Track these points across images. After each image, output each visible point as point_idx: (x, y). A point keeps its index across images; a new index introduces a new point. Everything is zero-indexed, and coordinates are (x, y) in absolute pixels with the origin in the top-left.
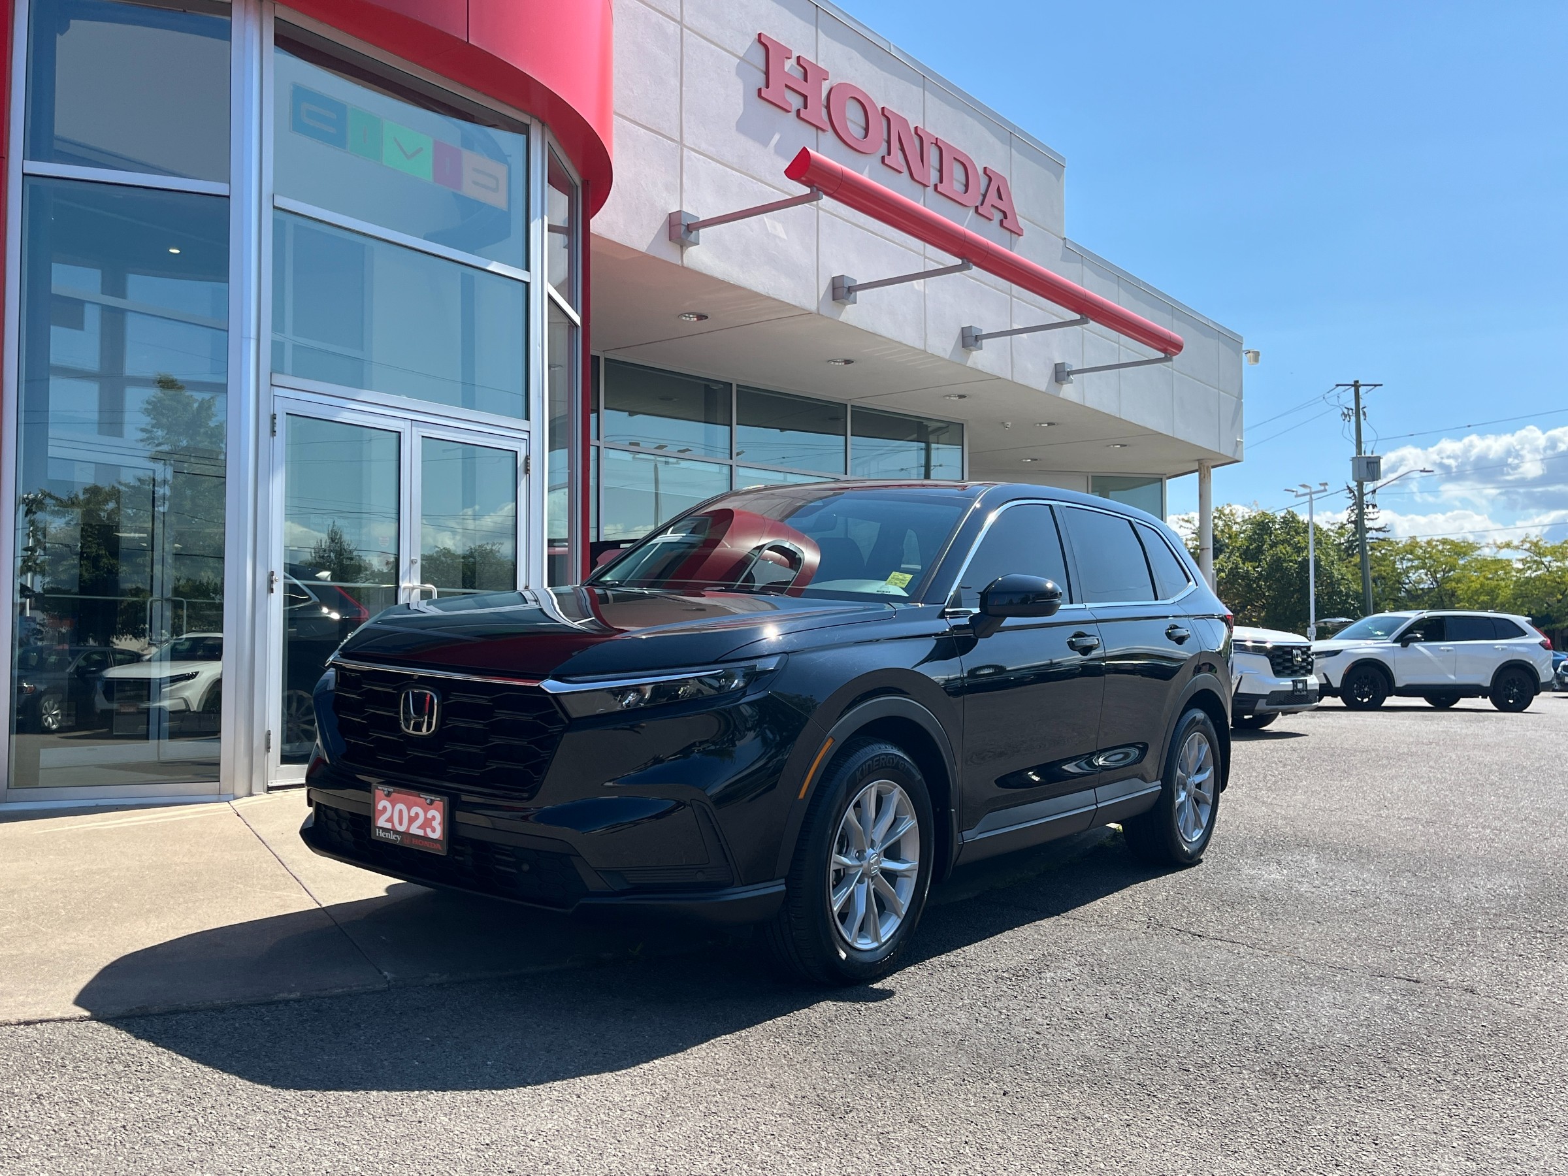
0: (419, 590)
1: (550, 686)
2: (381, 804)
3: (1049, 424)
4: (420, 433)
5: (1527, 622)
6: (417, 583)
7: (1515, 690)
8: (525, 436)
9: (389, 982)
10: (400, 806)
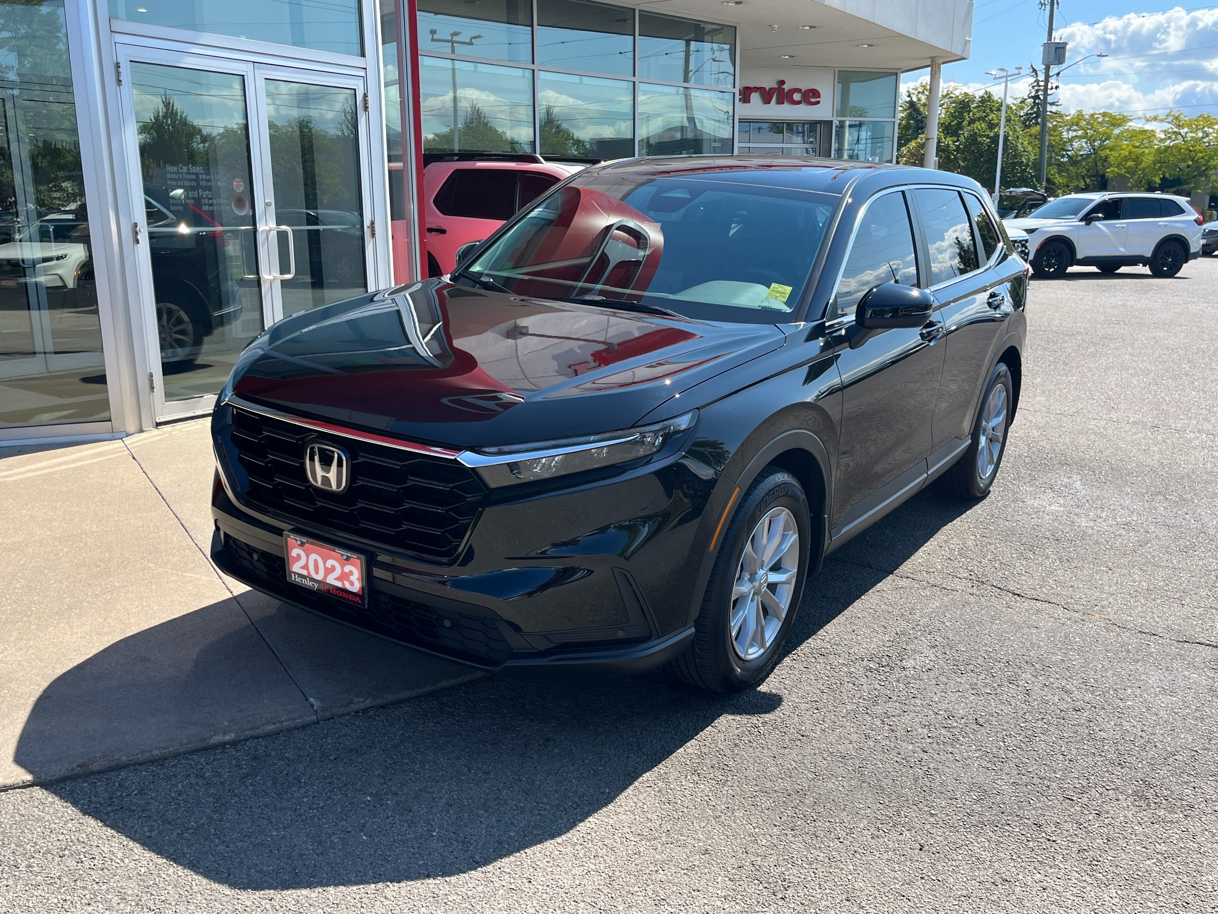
0: (275, 232)
1: (467, 459)
2: (295, 552)
3: (810, 27)
4: (262, 76)
5: (1187, 202)
6: (272, 224)
7: (1170, 260)
8: (362, 73)
9: (316, 711)
10: (313, 556)
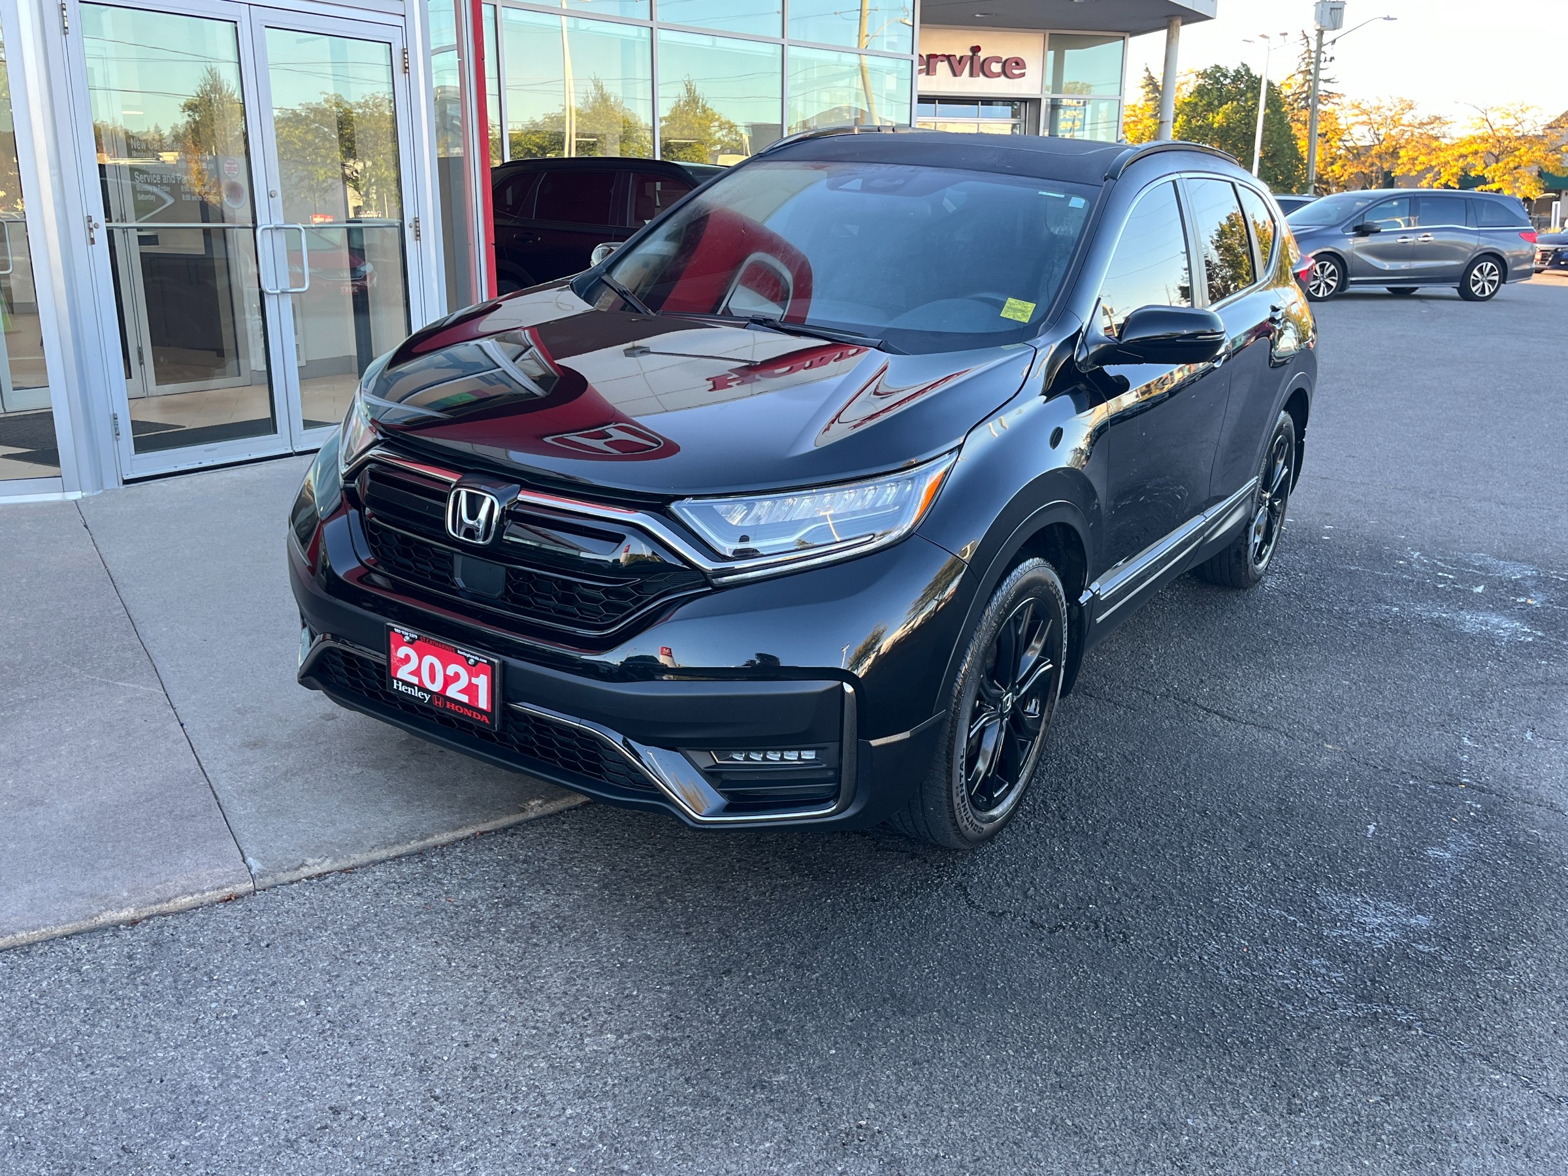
0: (283, 232)
6: (279, 221)
8: (400, 21)
9: (254, 877)
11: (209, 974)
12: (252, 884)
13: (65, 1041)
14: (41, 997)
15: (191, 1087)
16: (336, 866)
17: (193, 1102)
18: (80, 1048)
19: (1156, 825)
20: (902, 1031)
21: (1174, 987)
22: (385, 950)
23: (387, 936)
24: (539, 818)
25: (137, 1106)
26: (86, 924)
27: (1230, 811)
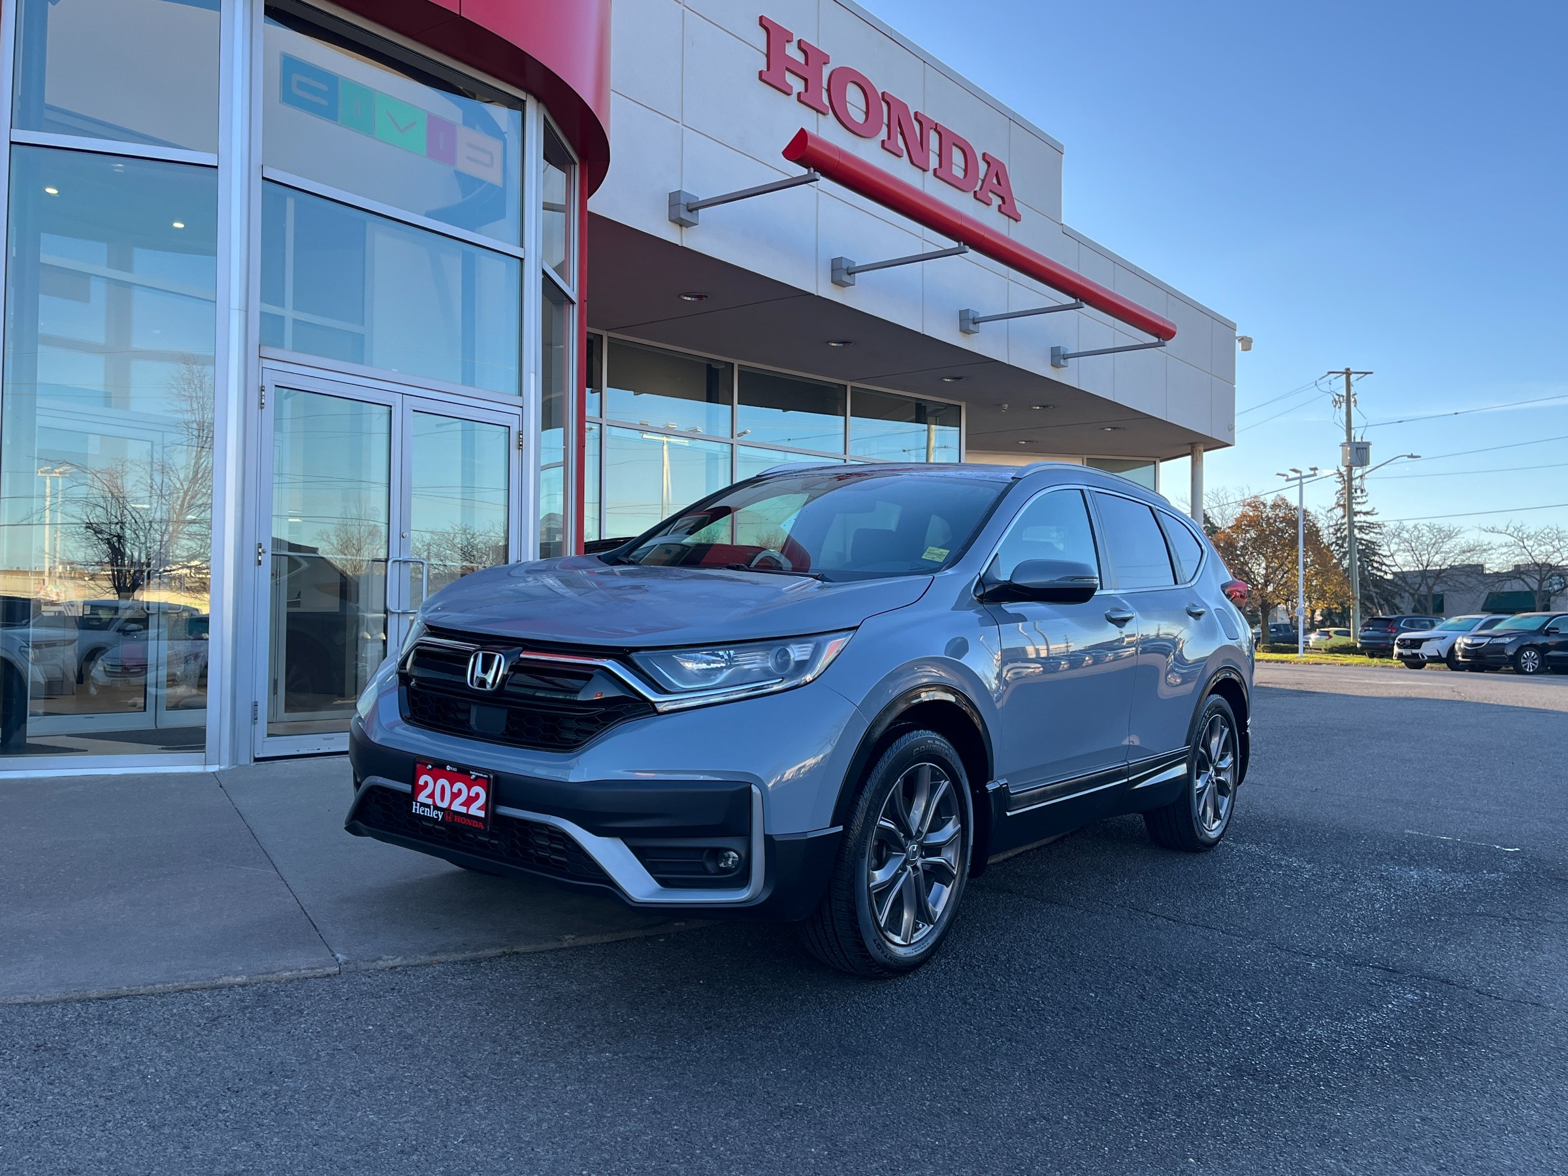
3: (1045, 407)
4: (410, 407)
8: (519, 411)
9: (340, 964)
11: (301, 1012)
12: (338, 969)
13: (188, 1038)
14: (172, 1016)
15: (282, 1063)
16: (405, 962)
17: (283, 1070)
18: (200, 1041)
19: (1089, 971)
20: (843, 1063)
21: (1077, 1053)
22: (439, 1005)
23: (441, 998)
24: (571, 948)
25: (241, 1070)
26: (208, 984)
27: (1155, 968)
